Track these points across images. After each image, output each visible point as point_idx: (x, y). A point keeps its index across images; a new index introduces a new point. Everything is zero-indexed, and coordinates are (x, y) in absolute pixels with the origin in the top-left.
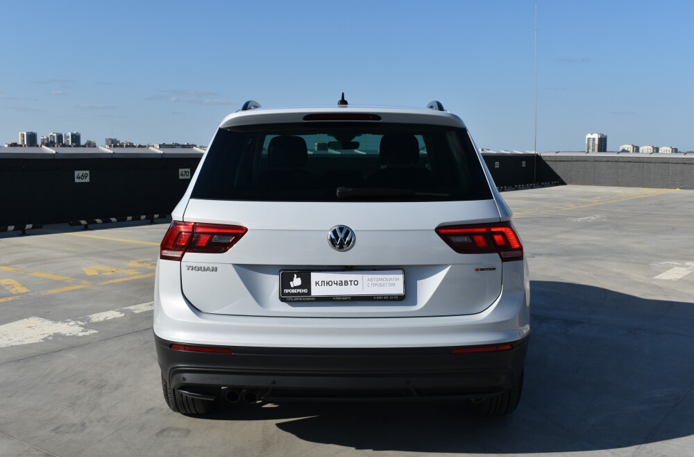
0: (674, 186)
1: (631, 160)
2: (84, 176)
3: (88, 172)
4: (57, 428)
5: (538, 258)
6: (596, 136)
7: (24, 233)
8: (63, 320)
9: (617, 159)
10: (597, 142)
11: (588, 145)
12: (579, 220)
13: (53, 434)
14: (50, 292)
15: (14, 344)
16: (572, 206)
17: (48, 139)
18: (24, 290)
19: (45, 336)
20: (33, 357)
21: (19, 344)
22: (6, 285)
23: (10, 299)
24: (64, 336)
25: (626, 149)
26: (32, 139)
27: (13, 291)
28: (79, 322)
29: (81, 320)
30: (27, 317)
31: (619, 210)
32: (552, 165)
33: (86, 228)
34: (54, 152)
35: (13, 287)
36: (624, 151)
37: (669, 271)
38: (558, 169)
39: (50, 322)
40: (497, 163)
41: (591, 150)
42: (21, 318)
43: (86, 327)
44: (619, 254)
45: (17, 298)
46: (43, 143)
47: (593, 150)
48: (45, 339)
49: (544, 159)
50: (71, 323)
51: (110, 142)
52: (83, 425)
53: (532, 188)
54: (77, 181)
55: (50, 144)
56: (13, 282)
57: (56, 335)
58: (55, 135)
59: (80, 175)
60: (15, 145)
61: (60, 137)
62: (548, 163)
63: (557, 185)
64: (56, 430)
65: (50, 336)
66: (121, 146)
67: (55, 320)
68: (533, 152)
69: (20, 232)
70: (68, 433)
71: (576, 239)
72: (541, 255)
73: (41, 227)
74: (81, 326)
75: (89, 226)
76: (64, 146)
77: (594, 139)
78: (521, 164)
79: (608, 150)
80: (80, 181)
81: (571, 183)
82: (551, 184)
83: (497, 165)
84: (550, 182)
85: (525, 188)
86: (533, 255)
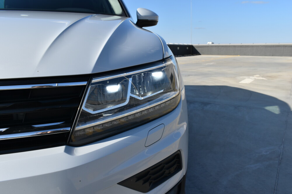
0: (237, 55)
5: (191, 76)
6: (211, 43)
12: (207, 64)
16: (204, 60)
37: (244, 80)
38: (199, 50)
44: (223, 74)
49: (194, 46)
62: (196, 48)
68: (191, 44)
72: (192, 75)
78: (187, 48)
81: (203, 54)
82: (196, 55)
83: (178, 48)
84: (196, 54)
85: (188, 56)
86: (189, 75)
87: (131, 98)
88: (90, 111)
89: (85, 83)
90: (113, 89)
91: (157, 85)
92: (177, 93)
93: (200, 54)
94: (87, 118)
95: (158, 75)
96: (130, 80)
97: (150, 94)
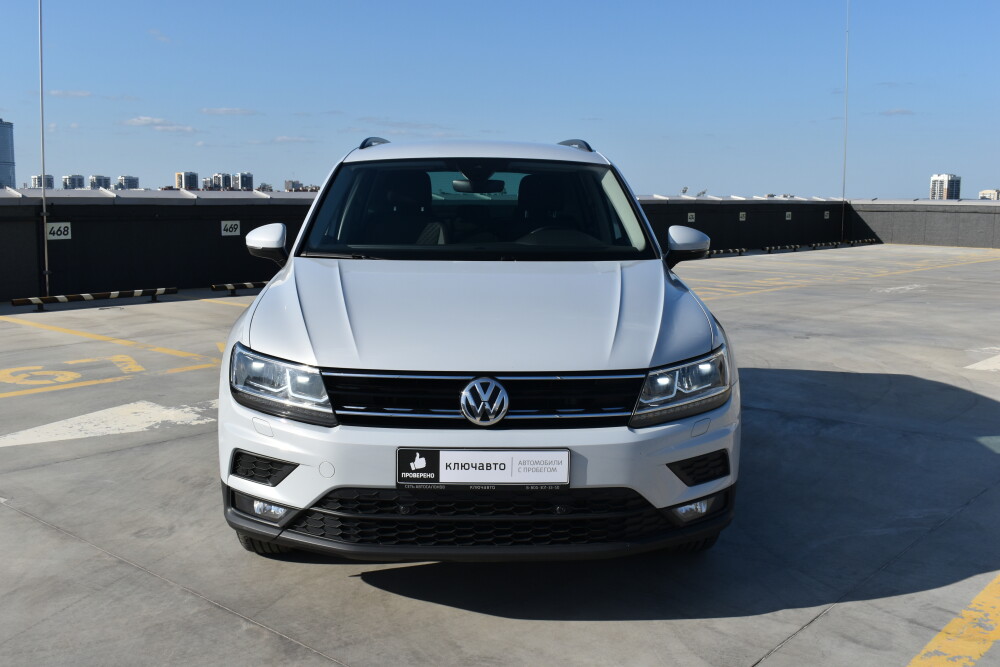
1: (977, 210)
2: (233, 228)
3: (238, 223)
4: (140, 531)
5: (813, 339)
6: (945, 178)
7: (154, 299)
8: (177, 405)
9: (957, 209)
10: (946, 186)
11: (934, 189)
12: (888, 291)
13: (133, 538)
14: (170, 372)
15: (111, 432)
16: (884, 272)
17: (211, 181)
18: (139, 368)
19: (151, 424)
20: (131, 448)
21: (117, 432)
22: (119, 362)
23: (119, 379)
24: (174, 425)
25: (987, 196)
26: (191, 181)
27: (125, 370)
28: (196, 409)
29: (199, 407)
30: (134, 401)
31: (949, 278)
32: (866, 217)
33: (233, 294)
34: (195, 197)
35: (125, 366)
36: (983, 198)
37: (989, 360)
38: (873, 223)
39: (161, 408)
40: (788, 214)
41: (937, 196)
42: (127, 402)
43: (203, 415)
44: (928, 336)
45: (129, 377)
46: (205, 187)
47: (941, 197)
48: (151, 428)
49: (855, 209)
50: (186, 410)
51: (291, 185)
52: (171, 529)
53: (836, 247)
54: (224, 233)
55: (215, 187)
56: (127, 358)
57: (165, 423)
58: (220, 176)
59: (228, 227)
60: (171, 188)
61: (227, 179)
62: (860, 214)
63: (872, 243)
64: (137, 534)
65: (158, 424)
66: (305, 190)
67: (168, 405)
68: (841, 199)
69: (150, 298)
70: (151, 537)
71: (873, 316)
72: (818, 335)
73: (175, 292)
74: (198, 413)
75: (237, 292)
76: (232, 189)
77: (942, 182)
78: (823, 215)
79: (961, 197)
80: (229, 234)
81: (892, 241)
82: (864, 243)
83: (789, 216)
84: (863, 239)
85: (827, 247)
86: (808, 335)
87: (678, 391)
88: (645, 402)
89: (643, 376)
90: (663, 381)
91: (703, 378)
92: (727, 387)
93: (879, 241)
94: (642, 407)
95: (705, 368)
96: (677, 372)
97: (695, 388)
